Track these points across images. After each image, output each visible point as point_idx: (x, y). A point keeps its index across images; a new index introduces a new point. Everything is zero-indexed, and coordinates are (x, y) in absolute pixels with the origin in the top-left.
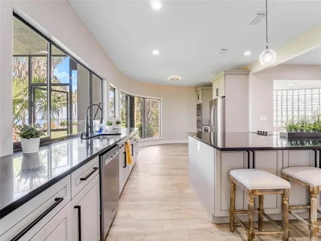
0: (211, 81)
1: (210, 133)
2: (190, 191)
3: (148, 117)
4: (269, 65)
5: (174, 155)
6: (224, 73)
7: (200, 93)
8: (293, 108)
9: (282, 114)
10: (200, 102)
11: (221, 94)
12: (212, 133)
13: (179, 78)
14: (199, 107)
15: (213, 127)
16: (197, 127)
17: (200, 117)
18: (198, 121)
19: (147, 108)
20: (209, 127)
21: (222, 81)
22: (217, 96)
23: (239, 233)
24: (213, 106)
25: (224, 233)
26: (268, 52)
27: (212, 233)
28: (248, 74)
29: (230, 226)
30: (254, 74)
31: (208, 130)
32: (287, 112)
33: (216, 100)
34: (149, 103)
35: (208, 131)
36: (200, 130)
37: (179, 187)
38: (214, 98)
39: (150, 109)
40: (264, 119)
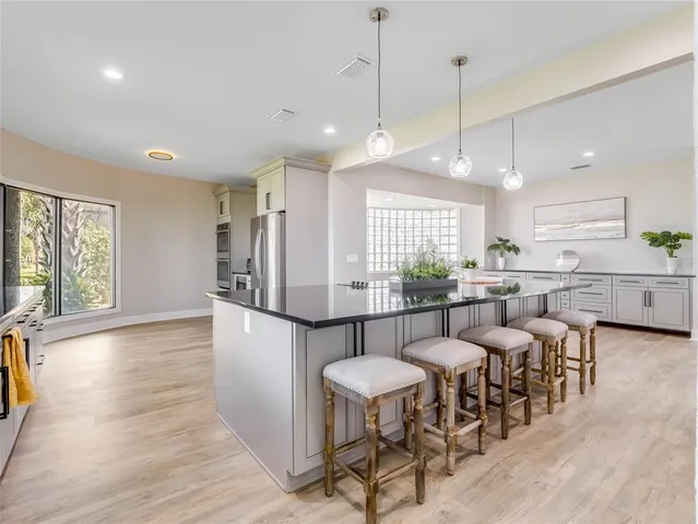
0: (254, 175)
1: (253, 292)
2: (221, 434)
3: (69, 252)
4: (380, 159)
5: (163, 353)
6: (282, 162)
7: (226, 199)
8: (389, 240)
9: (374, 249)
10: (226, 219)
11: (277, 204)
12: (257, 291)
13: (174, 157)
14: (223, 232)
15: (259, 277)
16: (219, 279)
17: (224, 255)
18: (219, 263)
19: (67, 229)
20: (249, 277)
21: (278, 177)
22: (268, 208)
23: (342, 493)
24: (260, 231)
25: (315, 505)
26: (380, 135)
27: (291, 515)
28: (326, 172)
29: (325, 485)
30: (337, 172)
31: (245, 284)
32: (382, 246)
33: (265, 218)
34: (72, 212)
35: (245, 288)
36: (226, 284)
37: (190, 433)
38: (259, 214)
39: (76, 230)
40: (352, 258)
